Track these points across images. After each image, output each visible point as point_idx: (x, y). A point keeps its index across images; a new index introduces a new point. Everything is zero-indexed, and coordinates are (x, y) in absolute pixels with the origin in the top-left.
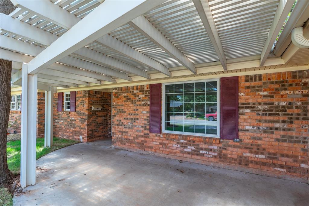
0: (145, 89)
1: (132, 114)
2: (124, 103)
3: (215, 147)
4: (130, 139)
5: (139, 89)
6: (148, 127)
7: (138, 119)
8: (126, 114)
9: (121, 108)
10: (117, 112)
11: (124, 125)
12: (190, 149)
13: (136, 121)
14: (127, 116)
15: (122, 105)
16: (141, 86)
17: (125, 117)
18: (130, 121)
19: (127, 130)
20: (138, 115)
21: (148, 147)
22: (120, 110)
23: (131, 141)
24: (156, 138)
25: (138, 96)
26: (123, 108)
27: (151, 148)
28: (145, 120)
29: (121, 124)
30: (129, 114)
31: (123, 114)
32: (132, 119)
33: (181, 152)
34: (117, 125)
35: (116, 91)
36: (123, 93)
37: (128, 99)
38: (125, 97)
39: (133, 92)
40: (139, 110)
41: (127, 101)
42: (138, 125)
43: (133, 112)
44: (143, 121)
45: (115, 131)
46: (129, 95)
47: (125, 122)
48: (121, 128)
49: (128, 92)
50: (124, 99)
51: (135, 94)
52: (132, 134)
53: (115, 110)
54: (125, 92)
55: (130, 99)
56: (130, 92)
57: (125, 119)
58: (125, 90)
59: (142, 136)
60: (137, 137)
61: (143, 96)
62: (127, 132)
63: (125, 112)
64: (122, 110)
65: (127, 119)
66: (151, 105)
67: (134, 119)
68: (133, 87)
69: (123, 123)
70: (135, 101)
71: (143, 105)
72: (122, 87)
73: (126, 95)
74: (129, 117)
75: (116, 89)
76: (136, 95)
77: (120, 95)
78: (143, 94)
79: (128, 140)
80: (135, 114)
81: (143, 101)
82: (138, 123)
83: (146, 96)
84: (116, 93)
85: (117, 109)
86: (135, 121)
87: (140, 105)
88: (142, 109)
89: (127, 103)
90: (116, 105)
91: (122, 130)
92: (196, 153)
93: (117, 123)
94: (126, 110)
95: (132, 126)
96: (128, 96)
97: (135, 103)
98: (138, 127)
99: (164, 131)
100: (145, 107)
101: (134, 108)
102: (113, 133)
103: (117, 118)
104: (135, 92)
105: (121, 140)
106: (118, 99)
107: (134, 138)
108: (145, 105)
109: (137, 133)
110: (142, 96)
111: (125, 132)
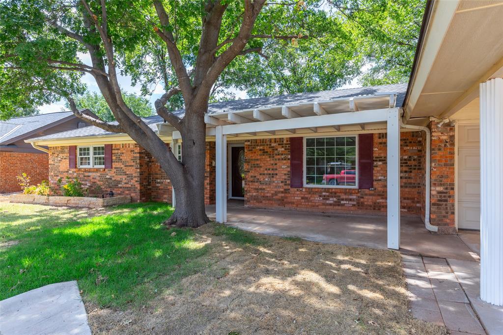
0: (285, 142)
1: (269, 169)
2: (259, 157)
3: (354, 197)
4: (267, 197)
5: (278, 142)
6: (288, 182)
7: (277, 174)
8: (262, 169)
9: (256, 163)
10: (251, 167)
11: (260, 182)
12: (331, 200)
13: (275, 176)
14: (263, 171)
15: (257, 160)
16: (280, 139)
17: (262, 172)
18: (268, 176)
19: (264, 187)
20: (276, 169)
21: (289, 203)
22: (254, 165)
23: (268, 198)
24: (298, 193)
25: (277, 149)
26: (258, 162)
27: (293, 203)
28: (285, 174)
29: (256, 180)
30: (266, 169)
31: (258, 169)
32: (270, 174)
33: (324, 204)
34: (252, 182)
35: (249, 143)
36: (258, 145)
37: (264, 152)
38: (260, 150)
39: (270, 145)
40: (278, 164)
41: (264, 155)
42: (277, 181)
43: (271, 167)
44: (282, 176)
45: (249, 189)
46: (266, 148)
47: (261, 178)
48: (256, 185)
49: (264, 145)
50: (260, 153)
51: (273, 147)
52: (269, 191)
53: (248, 165)
54: (261, 145)
55: (267, 152)
56: (267, 145)
57: (260, 174)
58: (260, 142)
59: (282, 192)
60: (276, 193)
61: (283, 149)
62: (264, 189)
63: (261, 167)
64: (257, 164)
65: (264, 174)
66: (292, 159)
67: (273, 174)
68: (271, 139)
69: (258, 179)
70: (273, 155)
71: (283, 159)
72: (256, 140)
73: (261, 148)
74: (266, 172)
75: (249, 141)
76: (274, 149)
77: (254, 148)
78: (283, 147)
79: (266, 198)
80: (273, 169)
81: (282, 154)
82: (277, 179)
83: (285, 149)
84: (249, 145)
85: (250, 164)
86: (273, 177)
87: (279, 159)
88: (281, 164)
89: (264, 157)
90: (249, 160)
91: (257, 187)
92: (338, 204)
93: (252, 179)
94: (262, 165)
95: (270, 182)
96: (264, 150)
97: (273, 157)
98: (278, 183)
99: (305, 185)
100: (284, 162)
101: (272, 162)
102: (246, 191)
103: (250, 174)
104: (273, 145)
105: (256, 198)
106: (252, 153)
107: (272, 194)
108: (285, 159)
109: (276, 190)
110: (281, 150)
111: (261, 189)
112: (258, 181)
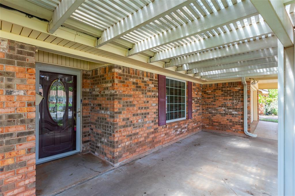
0: (154, 78)
1: (142, 108)
2: (132, 93)
4: (140, 142)
5: (149, 76)
6: (157, 121)
7: (148, 113)
8: (135, 108)
9: (128, 100)
10: (123, 106)
11: (134, 125)
12: (179, 131)
13: (147, 115)
14: (137, 111)
15: (130, 96)
16: (151, 73)
17: (135, 112)
18: (141, 116)
19: (138, 131)
20: (148, 108)
21: (157, 142)
22: (127, 102)
23: (142, 143)
25: (148, 85)
26: (131, 99)
27: (160, 142)
28: (155, 113)
29: (129, 124)
30: (139, 108)
31: (131, 108)
32: (143, 114)
33: (175, 136)
34: (124, 127)
35: (120, 71)
36: (131, 77)
37: (137, 87)
38: (134, 83)
39: (143, 79)
40: (149, 102)
41: (137, 90)
42: (149, 120)
43: (143, 105)
44: (152, 115)
45: (120, 138)
46: (139, 81)
47: (134, 119)
48: (130, 130)
49: (137, 78)
50: (133, 87)
51: (145, 82)
52: (142, 134)
53: (119, 102)
54: (134, 77)
55: (140, 87)
56: (140, 78)
57: (134, 115)
58: (134, 73)
59: (153, 133)
60: (147, 137)
61: (153, 86)
62: (137, 134)
63: (134, 105)
64: (130, 102)
65: (137, 115)
66: (159, 97)
67: (145, 114)
68: (143, 72)
69: (131, 122)
70: (145, 91)
71: (153, 96)
72: (129, 68)
73: (135, 80)
74: (139, 112)
75: (120, 68)
76: (146, 84)
77: (126, 79)
78: (153, 83)
79: (140, 144)
80: (145, 108)
81: (152, 91)
82: (148, 118)
83: (155, 86)
84: (120, 74)
85: (122, 101)
86: (145, 117)
87: (150, 97)
88: (152, 101)
89: (137, 92)
90: (121, 95)
91: (130, 133)
92: (181, 133)
93: (124, 123)
94: (135, 103)
95: (143, 123)
96: (137, 84)
97: (146, 93)
98: (149, 123)
100: (154, 99)
101: (145, 99)
102: (117, 142)
103: (122, 116)
104: (146, 79)
105: (129, 148)
106: (124, 86)
107: (145, 137)
108: (155, 97)
109: (147, 131)
111: (135, 134)
112: (132, 124)
